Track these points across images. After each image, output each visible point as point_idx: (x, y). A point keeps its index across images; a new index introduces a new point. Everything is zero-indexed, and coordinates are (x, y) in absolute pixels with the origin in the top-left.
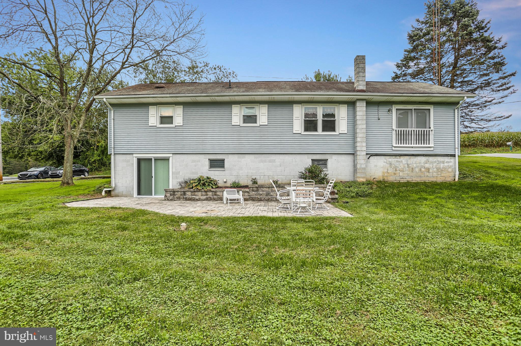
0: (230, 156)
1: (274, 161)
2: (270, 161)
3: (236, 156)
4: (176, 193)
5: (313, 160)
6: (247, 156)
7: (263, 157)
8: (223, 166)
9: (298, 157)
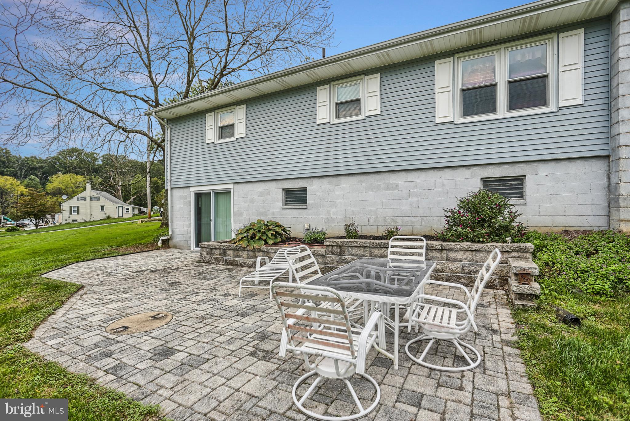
0: (316, 182)
1: (395, 187)
2: (387, 188)
3: (325, 181)
4: (214, 251)
5: (485, 181)
6: (343, 179)
7: (372, 180)
8: (304, 201)
9: (448, 175)
